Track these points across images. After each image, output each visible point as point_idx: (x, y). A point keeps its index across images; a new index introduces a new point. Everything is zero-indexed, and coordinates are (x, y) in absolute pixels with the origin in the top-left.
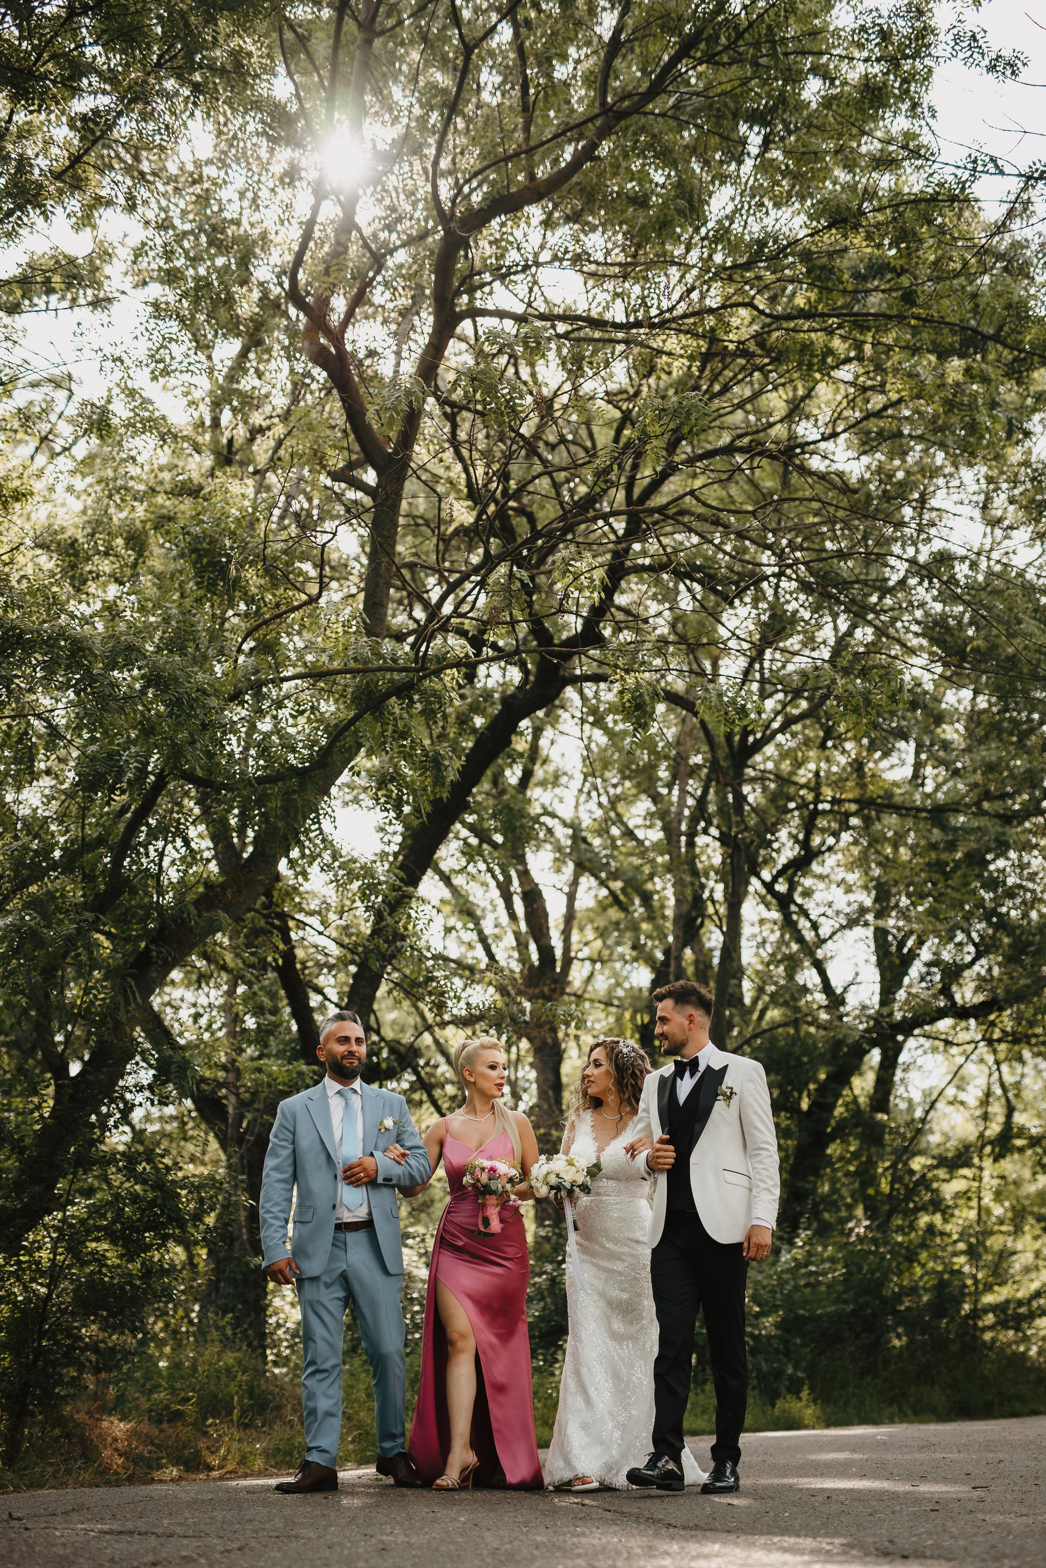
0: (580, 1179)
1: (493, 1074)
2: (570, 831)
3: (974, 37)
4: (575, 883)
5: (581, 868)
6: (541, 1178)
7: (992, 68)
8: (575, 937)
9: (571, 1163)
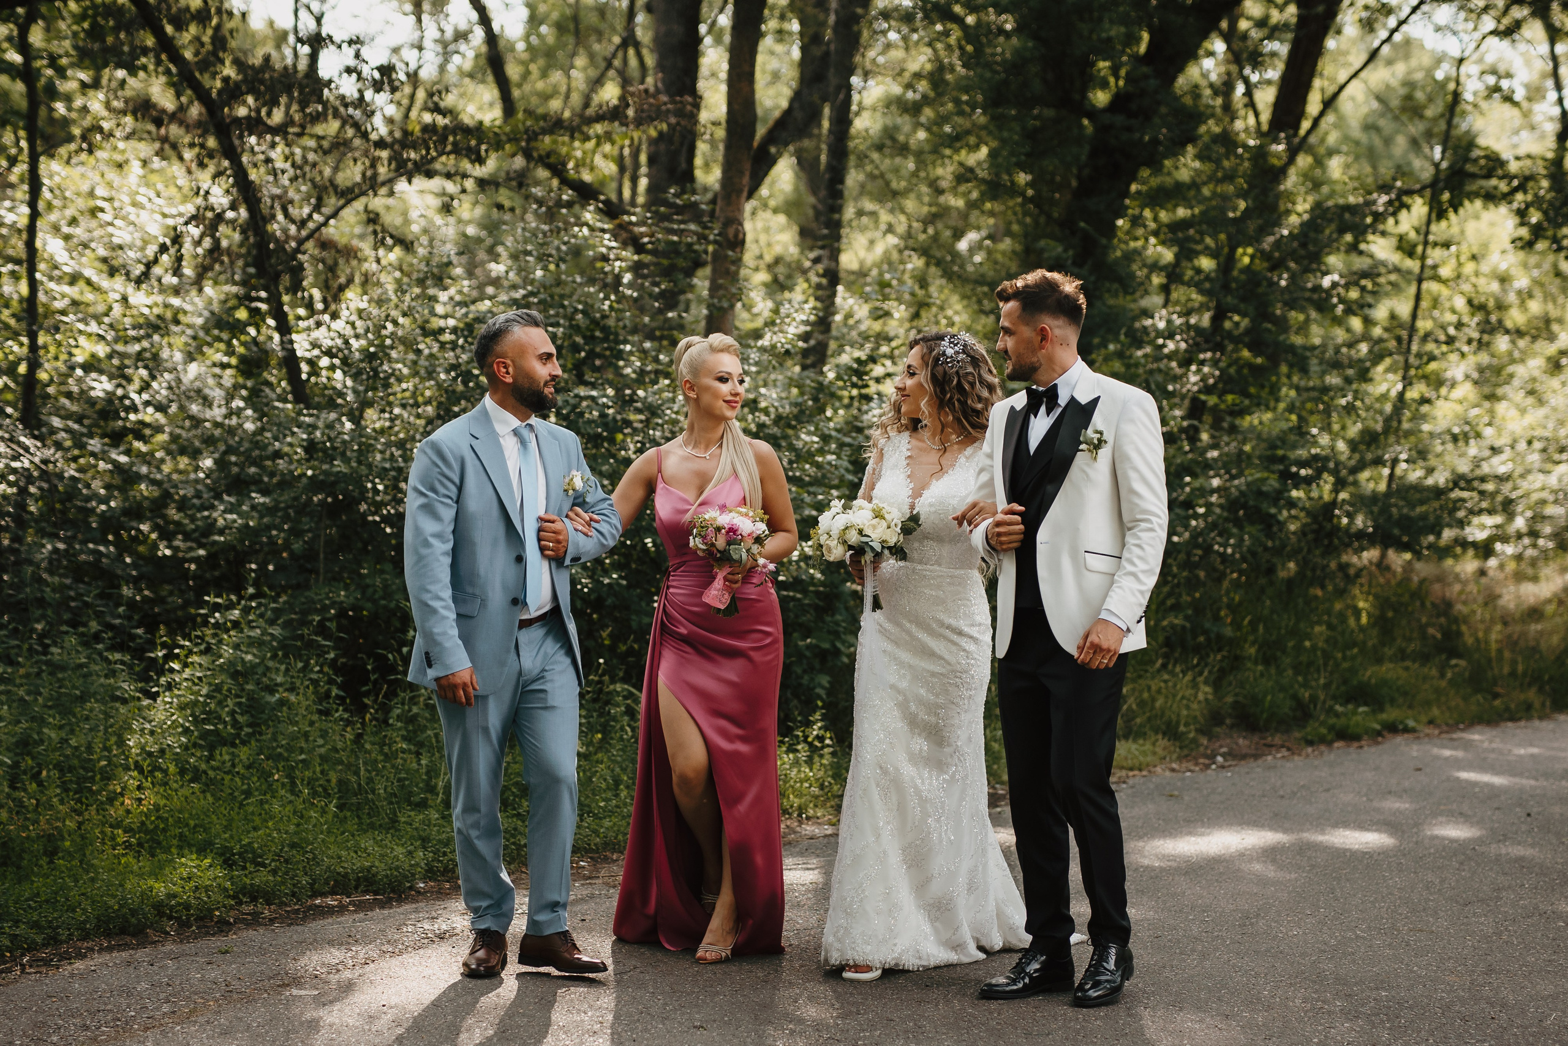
0: (893, 539)
1: (725, 388)
6: (835, 533)
9: (878, 515)
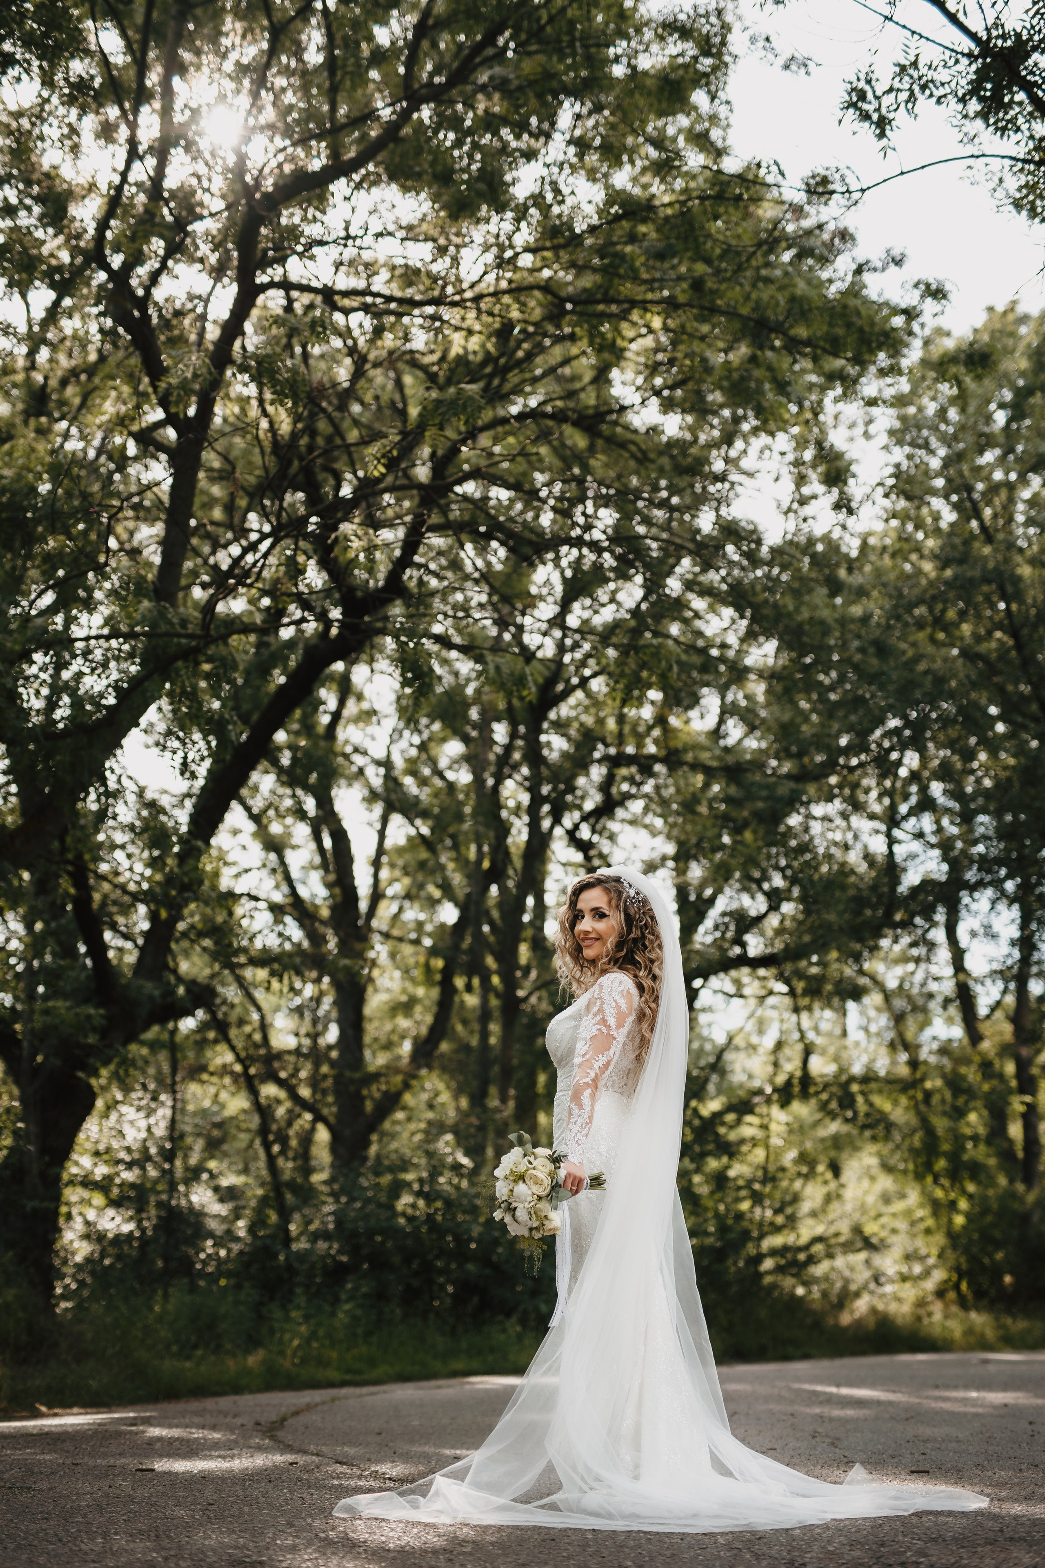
2: (382, 771)
3: (767, 39)
4: (385, 820)
5: (390, 808)
7: (787, 67)
8: (384, 874)
